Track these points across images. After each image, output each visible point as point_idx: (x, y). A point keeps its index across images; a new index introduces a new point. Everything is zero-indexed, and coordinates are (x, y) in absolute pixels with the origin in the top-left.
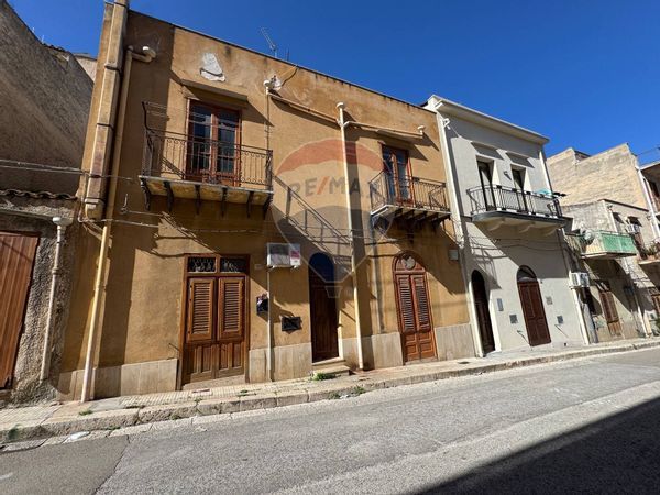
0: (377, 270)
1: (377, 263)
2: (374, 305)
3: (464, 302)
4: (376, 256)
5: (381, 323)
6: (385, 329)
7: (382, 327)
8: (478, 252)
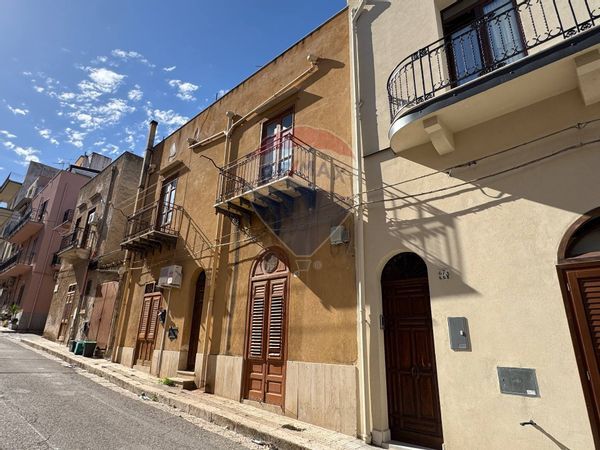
0: (235, 279)
1: (236, 270)
2: (226, 322)
3: (352, 327)
4: (237, 263)
5: (228, 342)
6: (231, 350)
7: (228, 347)
8: (409, 214)
